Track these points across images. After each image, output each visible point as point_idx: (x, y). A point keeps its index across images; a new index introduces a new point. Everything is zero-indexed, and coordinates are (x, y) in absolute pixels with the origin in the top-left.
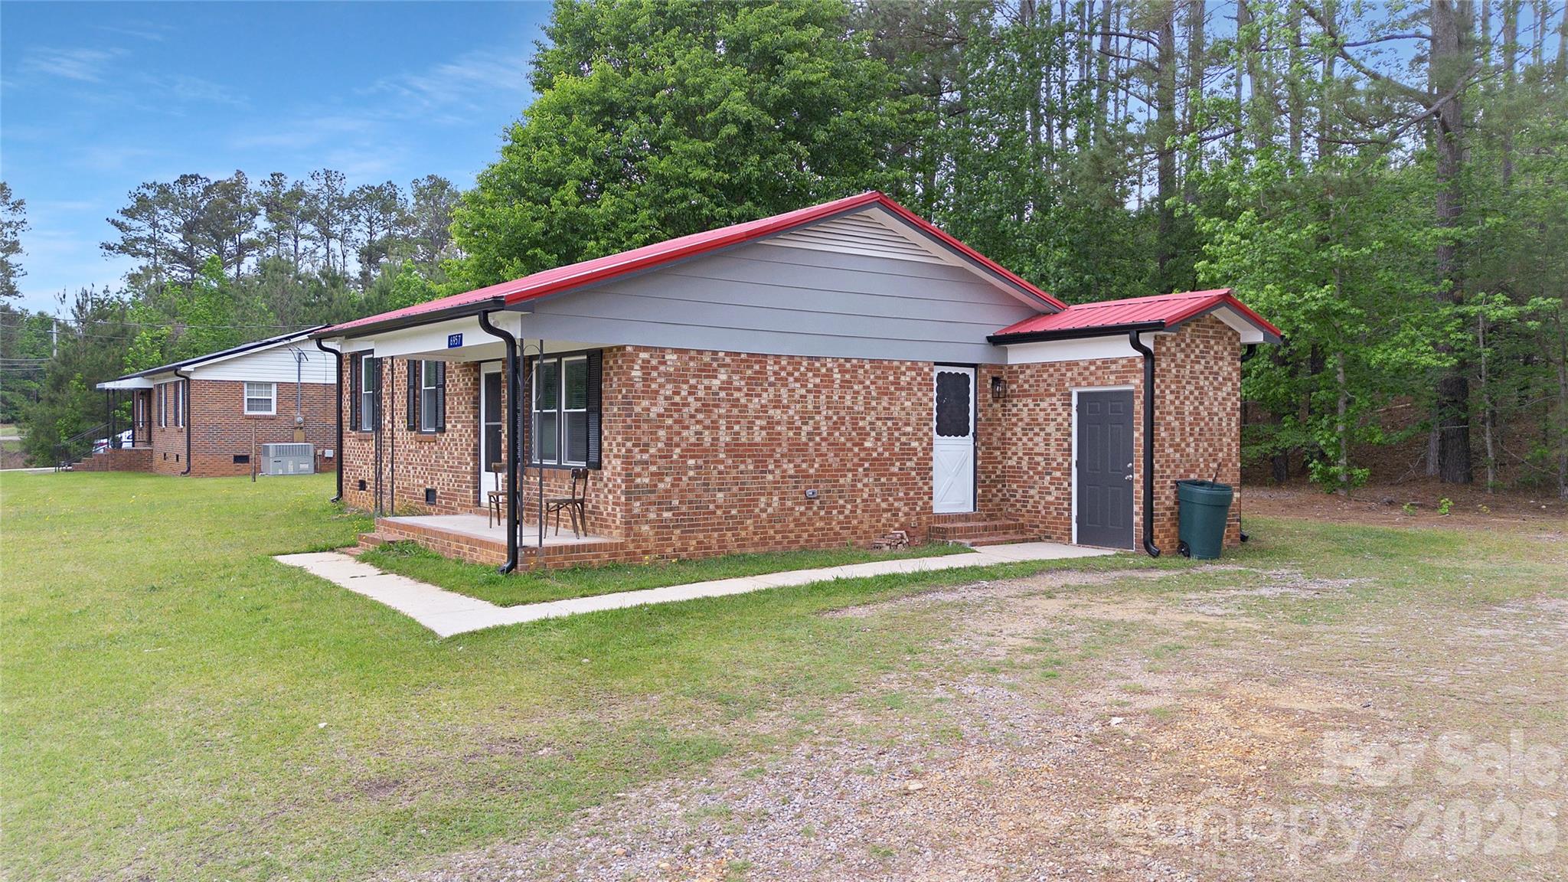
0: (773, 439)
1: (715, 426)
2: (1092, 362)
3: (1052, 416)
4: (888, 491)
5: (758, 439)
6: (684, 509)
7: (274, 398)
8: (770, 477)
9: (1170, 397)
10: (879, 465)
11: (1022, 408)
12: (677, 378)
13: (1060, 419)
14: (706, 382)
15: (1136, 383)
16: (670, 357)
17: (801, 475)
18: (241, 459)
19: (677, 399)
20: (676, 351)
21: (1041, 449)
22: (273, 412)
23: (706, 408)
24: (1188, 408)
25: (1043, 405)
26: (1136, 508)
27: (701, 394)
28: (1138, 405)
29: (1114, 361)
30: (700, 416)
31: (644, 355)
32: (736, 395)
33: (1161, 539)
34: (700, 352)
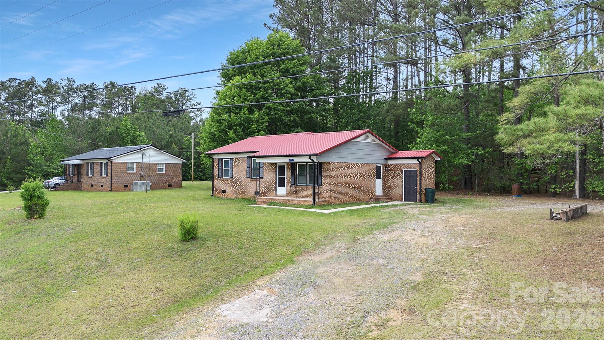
0: (351, 179)
1: (342, 178)
2: (408, 164)
3: (399, 175)
4: (369, 191)
5: (349, 180)
6: (338, 194)
7: (135, 167)
8: (350, 188)
9: (424, 171)
10: (367, 185)
11: (392, 173)
12: (337, 168)
13: (400, 176)
14: (341, 168)
15: (417, 168)
16: (336, 164)
17: (355, 187)
18: (126, 186)
19: (337, 172)
20: (337, 162)
21: (396, 182)
22: (135, 172)
23: (341, 174)
24: (427, 174)
25: (396, 172)
26: (417, 194)
27: (340, 171)
28: (418, 173)
29: (413, 164)
30: (340, 175)
31: (332, 164)
32: (346, 171)
33: (423, 200)
34: (340, 163)
